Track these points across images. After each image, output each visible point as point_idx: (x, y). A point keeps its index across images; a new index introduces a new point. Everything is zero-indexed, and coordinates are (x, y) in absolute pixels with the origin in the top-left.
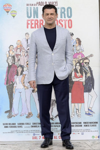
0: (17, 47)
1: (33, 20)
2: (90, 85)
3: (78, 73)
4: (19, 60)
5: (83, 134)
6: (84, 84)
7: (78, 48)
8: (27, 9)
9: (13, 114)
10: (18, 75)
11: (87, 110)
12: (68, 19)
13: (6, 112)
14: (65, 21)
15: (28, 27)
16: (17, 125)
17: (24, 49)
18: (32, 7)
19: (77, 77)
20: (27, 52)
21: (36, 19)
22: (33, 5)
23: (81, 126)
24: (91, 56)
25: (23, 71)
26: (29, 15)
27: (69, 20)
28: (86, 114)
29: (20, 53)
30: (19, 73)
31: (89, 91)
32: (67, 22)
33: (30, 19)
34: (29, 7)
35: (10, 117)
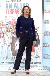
0: (1, 23)
1: (9, 9)
2: (38, 43)
4: (2, 30)
5: (34, 68)
11: (36, 56)
15: (6, 13)
17: (5, 24)
18: (9, 3)
20: (6, 26)
21: (11, 9)
22: (9, 2)
23: (33, 64)
24: (38, 28)
25: (4, 35)
26: (7, 7)
28: (36, 57)
29: (2, 26)
30: (2, 37)
31: (37, 46)
33: (8, 9)
34: (7, 3)
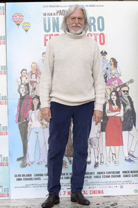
0: (32, 72)
2: (130, 121)
3: (114, 105)
4: (35, 89)
5: (122, 187)
6: (122, 119)
7: (113, 71)
8: (45, 20)
9: (28, 162)
10: (33, 110)
11: (127, 155)
12: (99, 32)
13: (19, 159)
14: (96, 35)
15: (45, 45)
16: (33, 177)
18: (51, 17)
19: (113, 111)
21: (56, 33)
22: (51, 14)
23: (120, 176)
25: (40, 104)
26: (47, 29)
27: (101, 34)
28: (126, 160)
29: (35, 80)
30: (35, 107)
31: (129, 129)
32: (98, 37)
33: (48, 33)
34: (47, 17)
35: (24, 166)
